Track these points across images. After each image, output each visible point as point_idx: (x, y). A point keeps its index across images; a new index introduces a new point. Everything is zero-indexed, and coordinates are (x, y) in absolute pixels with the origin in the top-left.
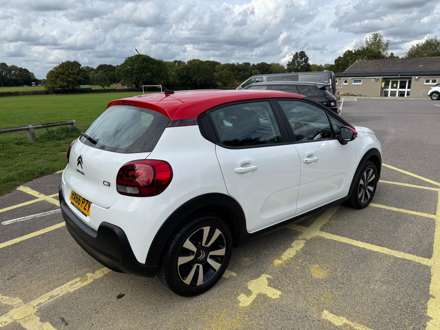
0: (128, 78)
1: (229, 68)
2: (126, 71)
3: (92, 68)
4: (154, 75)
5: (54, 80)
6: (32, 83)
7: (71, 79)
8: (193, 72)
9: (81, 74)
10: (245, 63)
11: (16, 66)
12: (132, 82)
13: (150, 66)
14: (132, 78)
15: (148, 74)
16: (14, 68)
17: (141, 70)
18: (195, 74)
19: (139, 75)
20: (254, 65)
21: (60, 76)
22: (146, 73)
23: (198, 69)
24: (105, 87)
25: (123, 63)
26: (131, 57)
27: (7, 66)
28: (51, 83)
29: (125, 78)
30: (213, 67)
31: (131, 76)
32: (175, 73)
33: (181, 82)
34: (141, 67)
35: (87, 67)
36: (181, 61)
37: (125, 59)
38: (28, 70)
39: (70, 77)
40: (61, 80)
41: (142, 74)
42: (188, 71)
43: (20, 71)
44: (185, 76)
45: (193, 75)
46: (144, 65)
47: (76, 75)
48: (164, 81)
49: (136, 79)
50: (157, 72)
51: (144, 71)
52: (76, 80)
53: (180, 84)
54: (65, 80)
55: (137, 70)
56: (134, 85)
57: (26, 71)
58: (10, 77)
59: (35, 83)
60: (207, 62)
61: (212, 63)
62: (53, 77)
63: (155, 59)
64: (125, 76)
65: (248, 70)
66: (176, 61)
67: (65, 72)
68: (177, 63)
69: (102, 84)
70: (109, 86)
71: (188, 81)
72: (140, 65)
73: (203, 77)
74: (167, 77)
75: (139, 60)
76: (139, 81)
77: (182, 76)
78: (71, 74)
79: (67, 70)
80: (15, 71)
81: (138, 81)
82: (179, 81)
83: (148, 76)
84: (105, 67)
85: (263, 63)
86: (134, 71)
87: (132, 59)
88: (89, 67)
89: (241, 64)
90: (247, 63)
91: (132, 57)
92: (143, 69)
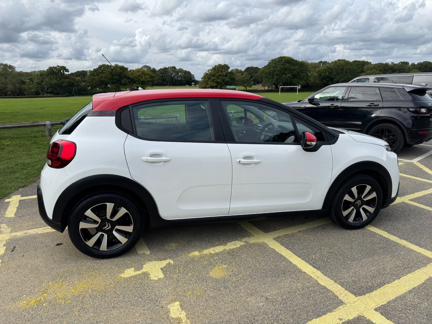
0: (268, 79)
1: (381, 68)
2: (268, 73)
3: (241, 70)
4: (294, 76)
5: (207, 81)
6: (192, 83)
7: (220, 80)
8: (336, 72)
9: (229, 76)
10: (401, 62)
11: (182, 69)
12: (272, 83)
13: (292, 67)
14: (272, 79)
15: (289, 75)
16: (181, 70)
17: (282, 71)
18: (338, 75)
19: (279, 77)
20: (413, 65)
21: (212, 78)
22: (286, 74)
23: (342, 69)
24: (247, 88)
25: (266, 65)
26: (274, 59)
27: (176, 69)
28: (204, 84)
29: (266, 79)
30: (362, 67)
31: (272, 77)
32: (317, 74)
33: (321, 83)
34: (283, 69)
35: (237, 69)
36: (326, 62)
37: (269, 62)
38: (191, 72)
39: (220, 79)
40: (212, 81)
41: (283, 75)
42: (330, 72)
43: (185, 73)
44: (327, 77)
45: (335, 75)
46: (285, 66)
47: (224, 76)
48: (304, 82)
49: (277, 80)
50: (298, 73)
51: (285, 72)
52: (223, 81)
53: (320, 85)
54: (215, 81)
55: (278, 71)
56: (274, 86)
57: (189, 73)
58: (177, 78)
59: (194, 83)
60: (355, 62)
61: (361, 63)
62: (206, 78)
63: (298, 61)
64: (266, 77)
65: (404, 71)
66: (321, 62)
67: (216, 74)
68: (322, 64)
69: (245, 85)
70: (251, 87)
71: (329, 81)
72: (282, 67)
73: (347, 78)
74: (307, 78)
75: (282, 62)
76: (279, 82)
77: (323, 76)
78: (220, 76)
79: (217, 73)
80: (181, 73)
81: (277, 82)
82: (320, 82)
83: (288, 77)
84: (252, 69)
85: (426, 62)
86: (275, 73)
87: (275, 61)
88: (238, 70)
89: (396, 64)
90: (404, 62)
91: (276, 59)
92: (284, 71)
